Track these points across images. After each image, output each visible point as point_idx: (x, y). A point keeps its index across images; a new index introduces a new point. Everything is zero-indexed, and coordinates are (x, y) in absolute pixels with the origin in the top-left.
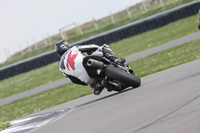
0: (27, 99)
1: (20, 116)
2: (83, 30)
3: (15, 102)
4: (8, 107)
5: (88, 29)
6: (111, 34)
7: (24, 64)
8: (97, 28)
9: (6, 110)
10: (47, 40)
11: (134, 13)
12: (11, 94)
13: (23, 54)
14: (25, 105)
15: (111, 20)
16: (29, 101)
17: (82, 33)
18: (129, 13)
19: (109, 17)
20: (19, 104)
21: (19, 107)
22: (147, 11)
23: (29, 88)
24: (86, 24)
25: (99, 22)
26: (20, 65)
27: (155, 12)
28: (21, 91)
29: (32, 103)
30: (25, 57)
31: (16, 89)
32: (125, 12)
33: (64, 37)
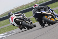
0: (4, 28)
1: (2, 33)
2: (21, 8)
5: (22, 7)
6: (29, 9)
7: (3, 18)
8: (25, 7)
10: (10, 11)
11: (35, 3)
13: (3, 15)
14: (4, 30)
15: (29, 5)
16: (5, 29)
17: (20, 9)
18: (34, 3)
19: (28, 4)
20: (2, 29)
21: (2, 30)
22: (39, 2)
23: (5, 25)
24: (22, 6)
25: (25, 5)
26: (2, 18)
27: (41, 2)
28: (3, 26)
29: (6, 29)
30: (4, 16)
31: (1, 25)
32: (33, 2)
33: (15, 10)
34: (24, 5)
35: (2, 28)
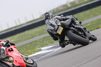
1: (47, 45)
2: (79, 2)
3: (44, 38)
4: (41, 41)
9: (40, 42)
12: (42, 34)
31: (45, 32)
33: (69, 5)
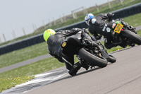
0: (47, 60)
4: (34, 65)
8: (98, 11)
9: (32, 67)
10: (63, 18)
14: (46, 64)
15: (108, 6)
16: (49, 61)
18: (122, 2)
19: (107, 3)
20: (41, 63)
21: (42, 65)
24: (91, 8)
25: (100, 7)
28: (43, 54)
31: (40, 53)
33: (75, 17)
34: (97, 6)
35: (42, 61)
